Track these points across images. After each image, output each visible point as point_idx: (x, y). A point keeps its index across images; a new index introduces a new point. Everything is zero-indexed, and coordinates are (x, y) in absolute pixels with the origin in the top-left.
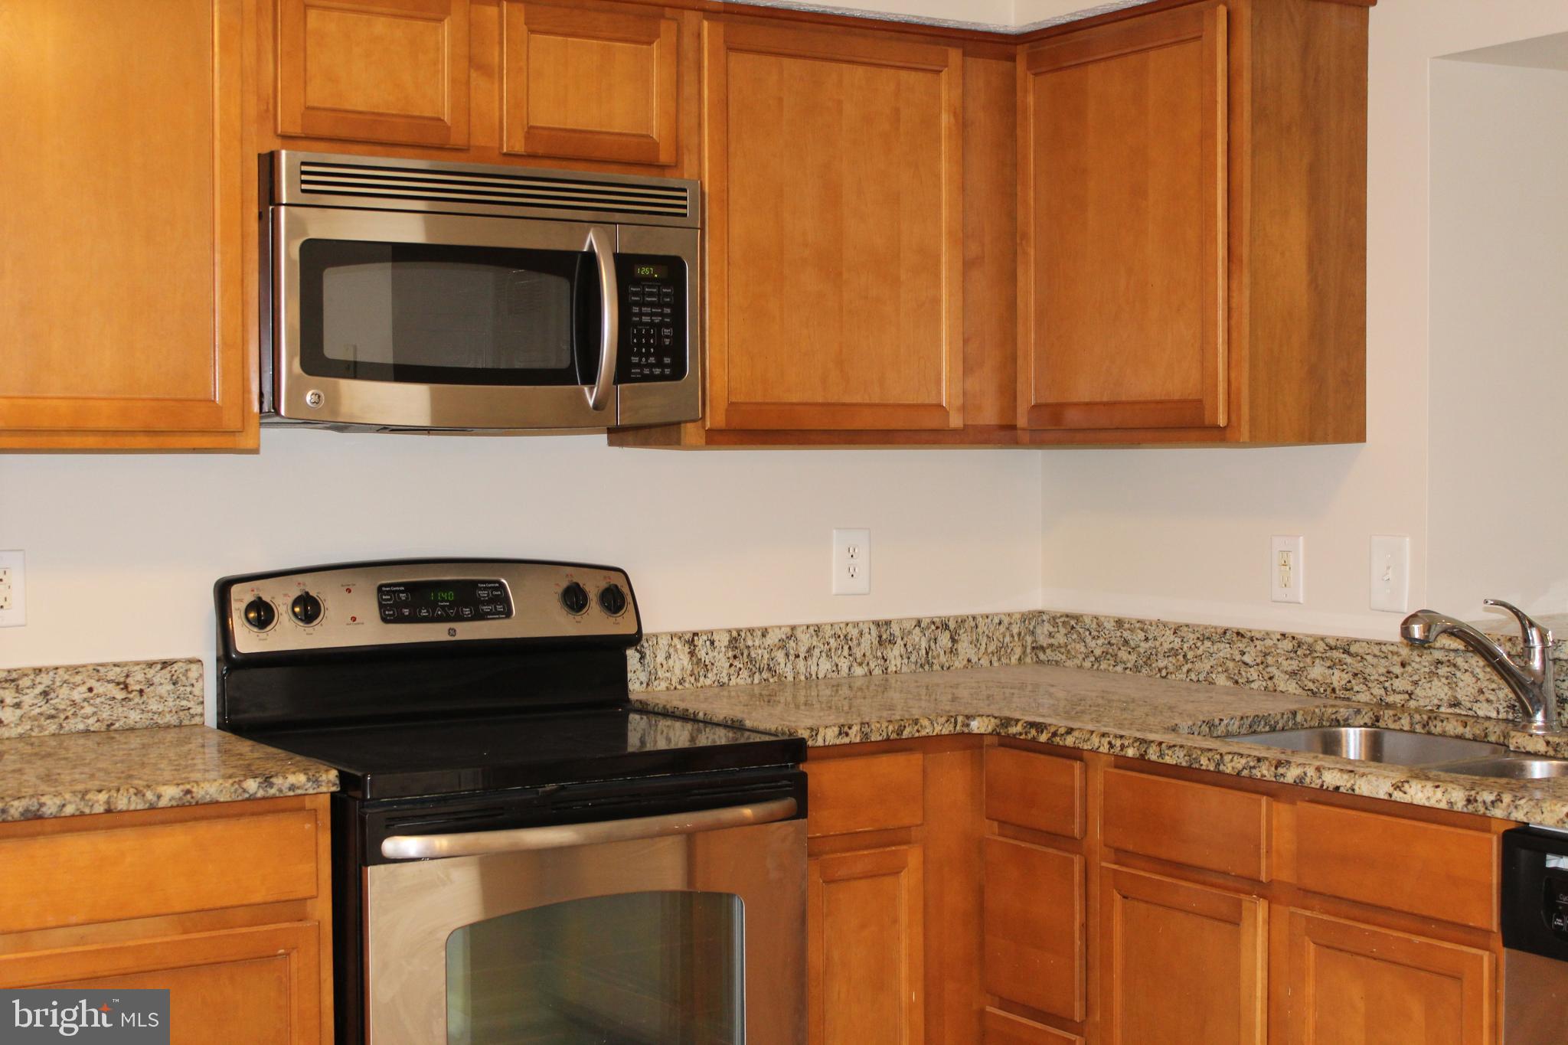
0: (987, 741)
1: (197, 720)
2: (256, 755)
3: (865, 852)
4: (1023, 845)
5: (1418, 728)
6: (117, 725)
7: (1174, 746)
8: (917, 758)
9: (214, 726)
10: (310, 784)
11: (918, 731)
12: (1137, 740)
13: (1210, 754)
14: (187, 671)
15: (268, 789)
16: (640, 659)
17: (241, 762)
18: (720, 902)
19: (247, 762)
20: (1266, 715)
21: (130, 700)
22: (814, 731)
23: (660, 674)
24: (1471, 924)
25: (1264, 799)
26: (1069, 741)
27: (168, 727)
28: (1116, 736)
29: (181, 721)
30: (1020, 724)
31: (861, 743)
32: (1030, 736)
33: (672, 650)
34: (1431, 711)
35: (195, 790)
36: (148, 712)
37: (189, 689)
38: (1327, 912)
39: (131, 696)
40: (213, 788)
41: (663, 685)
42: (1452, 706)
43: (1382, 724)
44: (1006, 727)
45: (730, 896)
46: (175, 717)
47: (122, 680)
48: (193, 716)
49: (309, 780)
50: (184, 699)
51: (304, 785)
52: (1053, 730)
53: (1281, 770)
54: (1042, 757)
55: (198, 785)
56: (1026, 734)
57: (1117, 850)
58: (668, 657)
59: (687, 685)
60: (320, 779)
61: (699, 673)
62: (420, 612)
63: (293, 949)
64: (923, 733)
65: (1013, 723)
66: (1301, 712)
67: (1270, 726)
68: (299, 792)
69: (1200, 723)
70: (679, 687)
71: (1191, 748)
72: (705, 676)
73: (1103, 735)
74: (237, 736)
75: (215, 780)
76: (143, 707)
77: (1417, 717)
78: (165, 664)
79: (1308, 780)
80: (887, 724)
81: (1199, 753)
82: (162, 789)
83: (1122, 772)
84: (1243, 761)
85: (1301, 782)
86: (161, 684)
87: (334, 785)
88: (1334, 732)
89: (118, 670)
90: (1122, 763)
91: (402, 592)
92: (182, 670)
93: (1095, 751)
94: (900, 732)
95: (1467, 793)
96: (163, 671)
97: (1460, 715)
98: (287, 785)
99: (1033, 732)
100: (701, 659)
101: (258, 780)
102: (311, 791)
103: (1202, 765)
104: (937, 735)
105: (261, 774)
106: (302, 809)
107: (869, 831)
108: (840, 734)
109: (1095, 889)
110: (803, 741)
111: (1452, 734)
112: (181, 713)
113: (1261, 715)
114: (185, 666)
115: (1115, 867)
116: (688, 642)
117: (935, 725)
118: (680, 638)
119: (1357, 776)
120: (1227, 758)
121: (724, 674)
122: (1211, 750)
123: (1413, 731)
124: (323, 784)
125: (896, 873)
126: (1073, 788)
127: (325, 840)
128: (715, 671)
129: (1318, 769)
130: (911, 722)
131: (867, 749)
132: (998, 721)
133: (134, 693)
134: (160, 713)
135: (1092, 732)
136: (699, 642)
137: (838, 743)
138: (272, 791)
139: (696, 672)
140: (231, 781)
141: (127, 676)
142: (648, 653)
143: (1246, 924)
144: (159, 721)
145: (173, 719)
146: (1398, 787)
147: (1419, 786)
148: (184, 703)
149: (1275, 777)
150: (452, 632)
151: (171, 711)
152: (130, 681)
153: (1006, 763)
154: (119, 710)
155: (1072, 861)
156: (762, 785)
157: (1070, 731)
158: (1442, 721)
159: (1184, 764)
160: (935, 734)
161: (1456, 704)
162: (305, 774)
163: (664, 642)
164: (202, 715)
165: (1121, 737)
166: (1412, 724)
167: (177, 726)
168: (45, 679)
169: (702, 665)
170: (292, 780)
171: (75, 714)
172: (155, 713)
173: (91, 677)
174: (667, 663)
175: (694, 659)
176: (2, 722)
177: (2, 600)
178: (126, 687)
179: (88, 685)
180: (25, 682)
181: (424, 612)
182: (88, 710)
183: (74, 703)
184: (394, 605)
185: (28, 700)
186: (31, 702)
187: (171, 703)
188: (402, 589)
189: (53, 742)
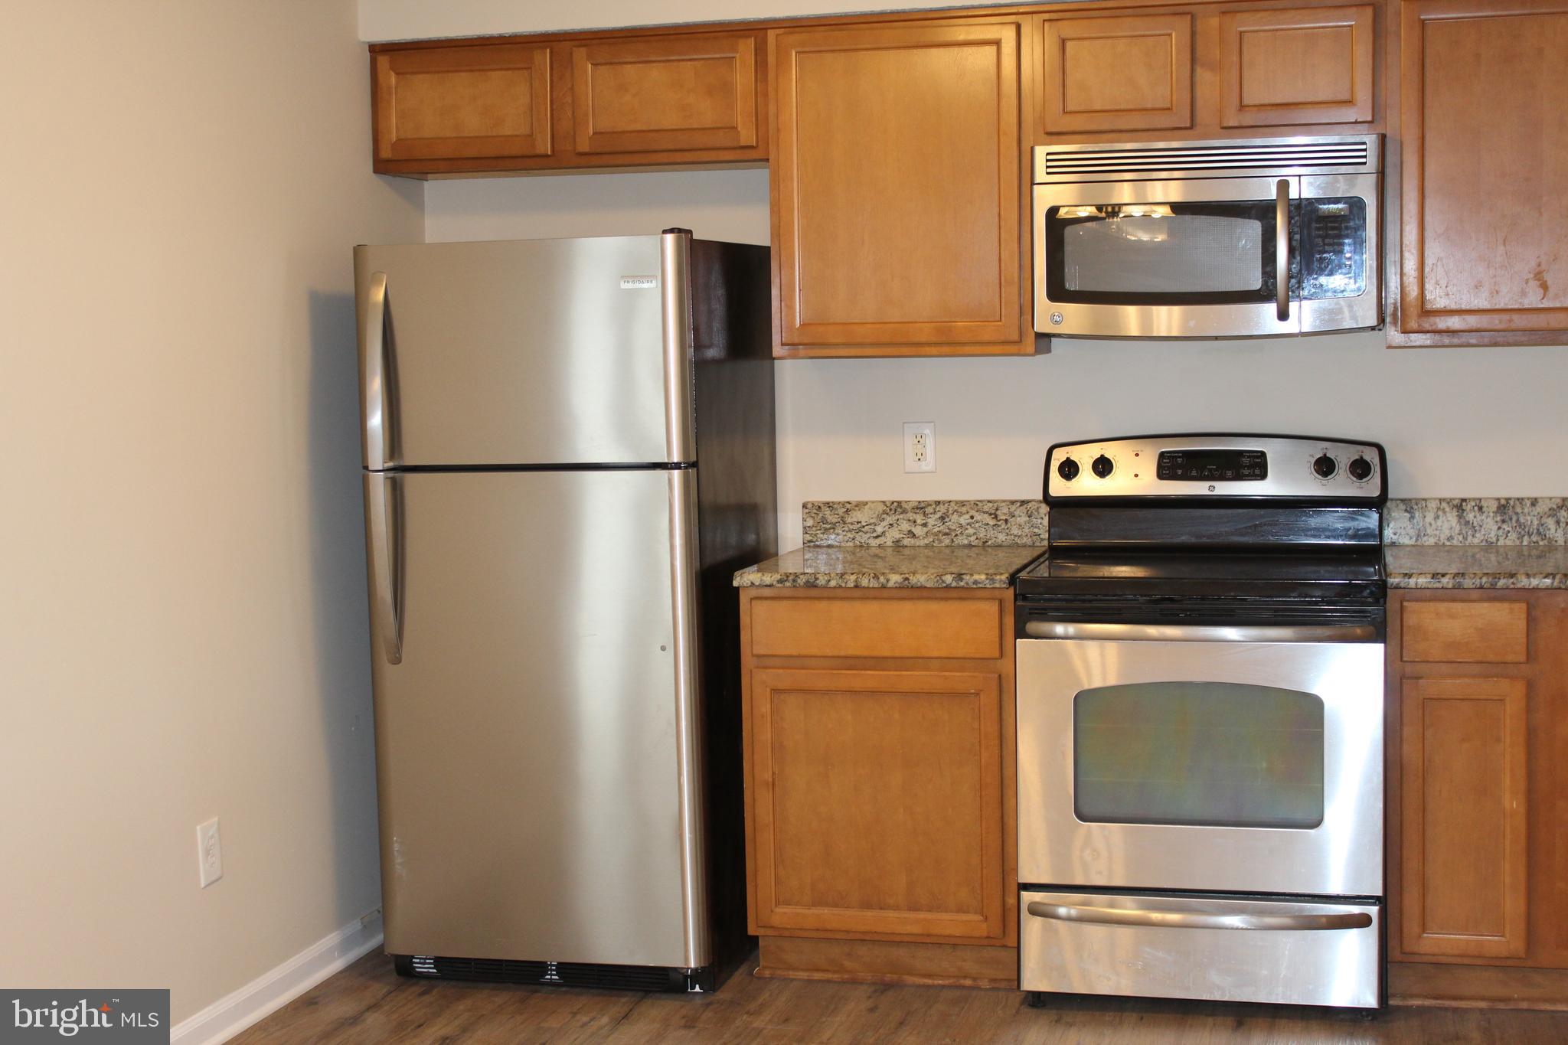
6: (990, 543)
8: (1520, 607)
10: (988, 581)
11: (1513, 583)
14: (1038, 508)
15: (959, 582)
16: (1410, 518)
21: (999, 526)
23: (1429, 531)
27: (1025, 546)
29: (1034, 543)
31: (1454, 588)
33: (1440, 513)
36: (1011, 535)
39: (999, 523)
40: (923, 578)
41: (1432, 541)
45: (1321, 698)
46: (1030, 540)
47: (993, 512)
49: (987, 578)
50: (1036, 527)
58: (1437, 517)
59: (1455, 542)
60: (994, 578)
61: (1467, 533)
62: (1191, 472)
63: (981, 691)
64: (1519, 585)
68: (981, 586)
70: (1447, 543)
72: (1473, 536)
75: (927, 573)
76: (1007, 531)
78: (1023, 503)
80: (1481, 574)
82: (891, 576)
86: (1020, 516)
87: (1005, 583)
89: (991, 505)
91: (1180, 457)
92: (1035, 508)
94: (1494, 582)
96: (1021, 507)
98: (972, 580)
100: (1469, 522)
101: (953, 575)
102: (988, 586)
104: (1533, 589)
107: (1472, 663)
108: (1433, 579)
112: (1034, 537)
114: (1037, 505)
116: (1456, 506)
117: (1532, 580)
118: (1448, 503)
121: (1493, 535)
124: (997, 581)
125: (1500, 700)
127: (1010, 621)
128: (1483, 532)
130: (1507, 576)
133: (1001, 522)
134: (1019, 536)
136: (1468, 507)
137: (1431, 587)
138: (962, 584)
139: (1464, 532)
141: (997, 510)
142: (1417, 515)
144: (1019, 542)
145: (1028, 541)
148: (1036, 530)
150: (1212, 488)
151: (1027, 536)
152: (998, 512)
154: (991, 533)
160: (1531, 586)
162: (987, 574)
163: (1433, 505)
167: (1030, 546)
168: (942, 509)
169: (1470, 526)
170: (976, 577)
171: (961, 533)
172: (1016, 536)
173: (973, 509)
174: (1436, 523)
175: (1462, 521)
176: (915, 535)
177: (919, 455)
178: (996, 517)
179: (971, 514)
180: (929, 510)
181: (1194, 473)
182: (971, 531)
183: (961, 526)
184: (1170, 466)
185: (931, 522)
186: (934, 523)
187: (1026, 530)
188: (1180, 455)
189: (948, 551)
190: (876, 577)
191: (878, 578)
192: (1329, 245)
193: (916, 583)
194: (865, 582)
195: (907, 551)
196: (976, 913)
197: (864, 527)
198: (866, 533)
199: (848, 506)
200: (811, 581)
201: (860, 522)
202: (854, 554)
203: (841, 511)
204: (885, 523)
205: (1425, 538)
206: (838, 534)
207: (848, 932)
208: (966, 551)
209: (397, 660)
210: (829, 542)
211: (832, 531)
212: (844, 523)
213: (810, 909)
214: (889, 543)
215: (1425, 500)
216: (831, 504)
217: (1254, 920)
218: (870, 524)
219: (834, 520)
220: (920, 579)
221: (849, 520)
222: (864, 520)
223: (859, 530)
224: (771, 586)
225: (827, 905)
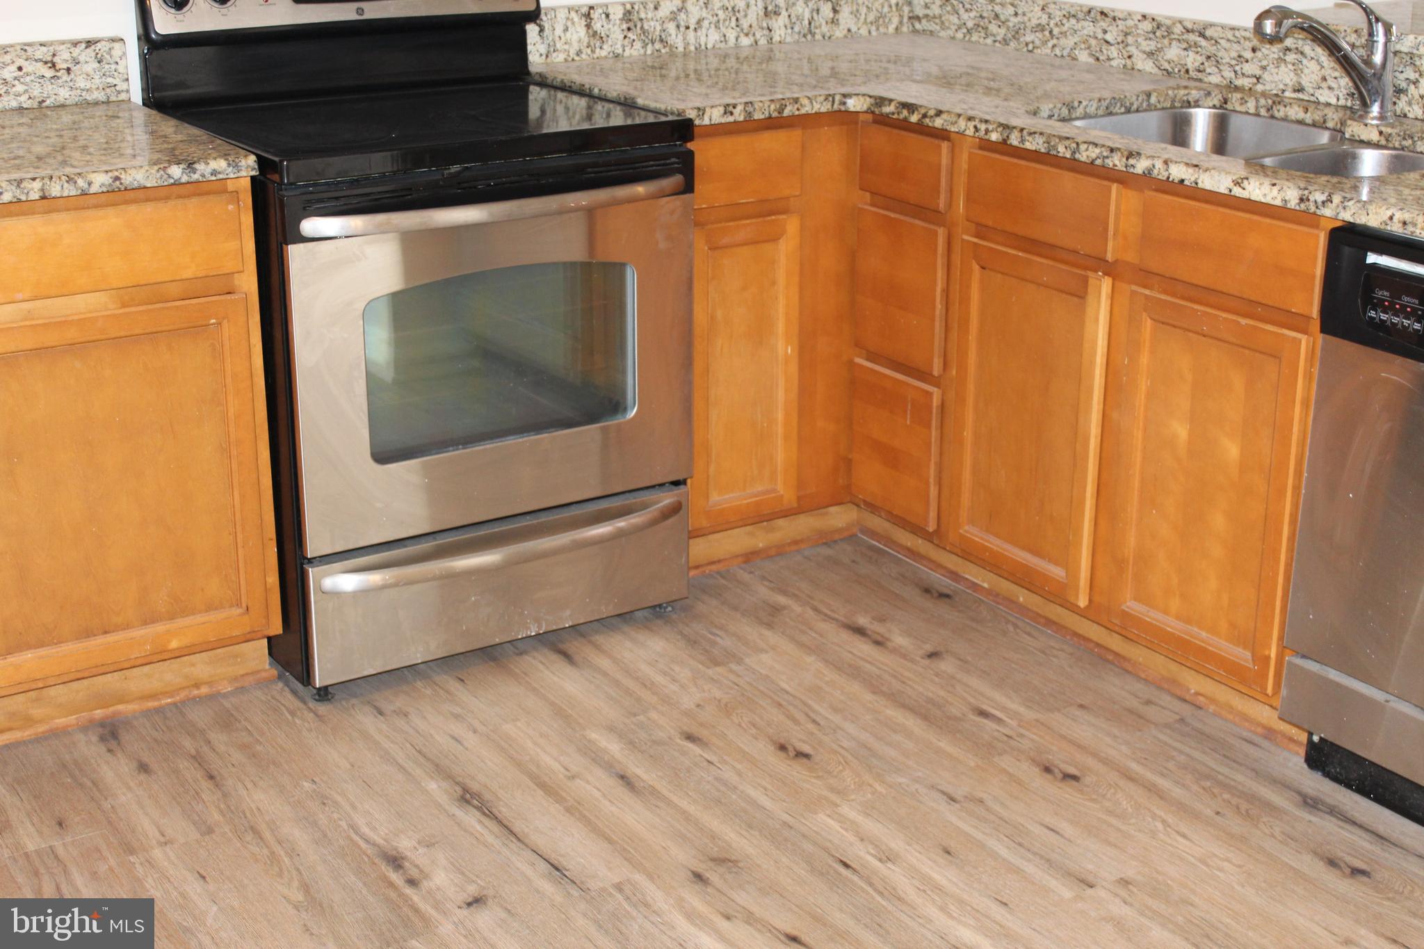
0: (862, 117)
1: (123, 96)
2: (180, 137)
3: (748, 221)
4: (892, 215)
5: (1263, 112)
6: (48, 102)
7: (1035, 133)
8: (797, 134)
9: (140, 102)
10: (230, 169)
11: (798, 109)
12: (1001, 125)
13: (1067, 143)
14: (110, 49)
15: (192, 175)
16: (539, 33)
17: (166, 146)
18: (615, 271)
19: (170, 146)
20: (1122, 97)
21: (59, 78)
22: (701, 111)
23: (559, 46)
24: (1293, 310)
25: (1115, 187)
26: (938, 123)
27: (96, 103)
28: (981, 121)
29: (108, 98)
30: (893, 104)
32: (901, 117)
33: (569, 24)
34: (1277, 95)
35: (123, 176)
36: (77, 89)
37: (114, 67)
38: (1165, 292)
39: (59, 74)
40: (140, 175)
41: (562, 57)
42: (1295, 91)
43: (1229, 106)
44: (880, 107)
45: (623, 265)
46: (103, 93)
47: (49, 59)
48: (119, 92)
49: (229, 165)
50: (110, 77)
51: (225, 170)
52: (923, 111)
53: (1131, 161)
54: (912, 135)
55: (126, 172)
56: (898, 114)
57: (978, 224)
58: (566, 30)
59: (584, 57)
60: (240, 164)
61: (595, 45)
63: (224, 319)
64: (803, 111)
65: (887, 103)
66: (1155, 94)
67: (1126, 107)
68: (221, 176)
69: (1060, 106)
70: (576, 59)
71: (1050, 136)
72: (601, 48)
73: (970, 119)
74: (161, 115)
75: (141, 167)
76: (71, 85)
77: (1262, 102)
78: (89, 43)
79: (1156, 172)
80: (769, 103)
81: (1057, 140)
82: (92, 177)
83: (986, 153)
84: (1097, 151)
85: (1149, 173)
86: (87, 63)
87: (253, 169)
88: (1184, 113)
89: (45, 49)
90: (986, 145)
92: (106, 49)
93: (961, 134)
94: (781, 111)
95: (1300, 192)
96: (87, 50)
97: (1303, 100)
98: (209, 170)
99: (905, 113)
100: (597, 32)
101: (182, 166)
102: (232, 176)
103: (1059, 152)
104: (816, 113)
105: (183, 160)
106: (225, 191)
107: (752, 202)
108: (725, 113)
109: (957, 259)
110: (690, 121)
111: (1293, 118)
112: (108, 90)
113: (1117, 97)
114: (108, 45)
115: (975, 240)
116: (584, 15)
117: (814, 103)
118: (577, 12)
119: (1201, 171)
120: (1083, 147)
121: (619, 46)
122: (1068, 138)
123: (1257, 115)
124: (243, 168)
125: (775, 239)
126: (940, 165)
127: (248, 220)
128: (610, 43)
129: (1166, 162)
130: (792, 101)
131: (751, 126)
132: (872, 101)
133: (62, 72)
134: (88, 90)
135: (959, 115)
136: (595, 15)
137: (723, 122)
138: (196, 177)
139: (592, 44)
140: (156, 168)
141: (54, 56)
142: (546, 26)
143: (1091, 298)
144: (88, 98)
145: (100, 96)
146: (1238, 183)
147: (1258, 183)
148: (110, 80)
149: (1126, 167)
150: (360, 11)
151: (98, 88)
152: (57, 60)
153: (881, 140)
154: (49, 88)
155: (936, 233)
156: (652, 163)
157: (939, 113)
158: (1285, 106)
159: (1043, 150)
160: (813, 112)
161: (1300, 89)
162: (226, 160)
163: (561, 15)
164: (128, 91)
165: (986, 121)
166: (1257, 108)
167: (103, 103)
169: (598, 38)
170: (214, 165)
171: (7, 93)
172: (83, 90)
173: (19, 57)
174: (565, 36)
175: (590, 32)
178: (53, 66)
179: (18, 64)
182: (20, 88)
183: (6, 83)
187: (97, 81)
190: (71, 181)
191: (75, 183)
193: (130, 183)
194: (55, 190)
208: (16, 117)
215: (554, 9)
220: (136, 176)
225: (30, 648)
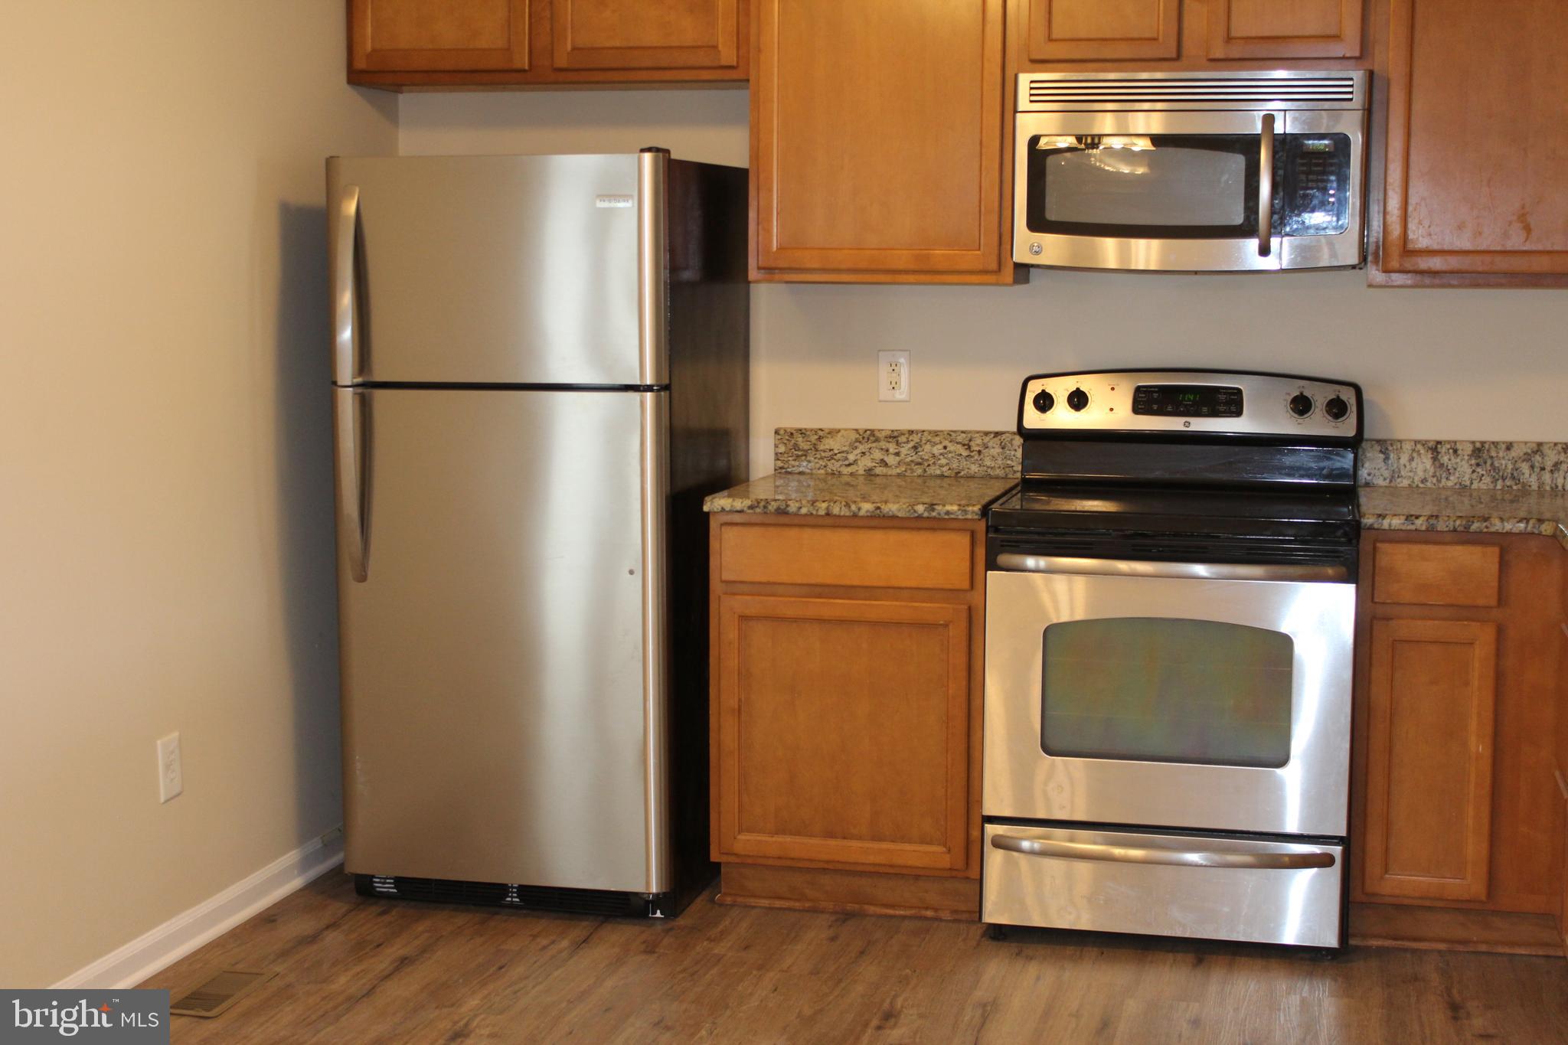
1: (1018, 475)
3: (1436, 622)
6: (962, 473)
8: (1492, 551)
10: (960, 512)
11: (1487, 527)
14: (1012, 440)
15: (931, 512)
16: (1384, 460)
21: (972, 457)
22: (1382, 517)
23: (1403, 473)
27: (997, 478)
29: (1006, 475)
31: (1427, 530)
33: (1415, 455)
36: (984, 466)
37: (1013, 453)
39: (972, 454)
40: (895, 507)
41: (1406, 483)
45: (1291, 637)
46: (1003, 471)
47: (967, 443)
48: (1016, 472)
49: (959, 509)
50: (1009, 459)
51: (954, 512)
55: (886, 504)
58: (1411, 459)
59: (1429, 484)
61: (1441, 475)
62: (1166, 408)
63: (951, 622)
64: (1492, 529)
68: (952, 516)
70: (1421, 485)
72: (1447, 479)
75: (899, 503)
76: (980, 462)
78: (997, 434)
80: (1454, 518)
82: (862, 505)
86: (993, 448)
89: (964, 435)
91: (1156, 392)
92: (1009, 439)
94: (1467, 526)
96: (995, 439)
98: (944, 510)
100: (1443, 464)
101: (925, 506)
102: (960, 517)
104: (1507, 532)
107: (1443, 606)
108: (1407, 521)
112: (1007, 469)
114: (1010, 436)
116: (1431, 449)
117: (1507, 523)
118: (1423, 445)
121: (1467, 477)
125: (1470, 643)
127: (981, 552)
128: (1457, 475)
130: (1481, 519)
131: (1433, 537)
133: (974, 453)
134: (992, 468)
136: (1443, 449)
137: (1404, 529)
138: (934, 514)
139: (1438, 474)
140: (907, 504)
141: (970, 440)
142: (1392, 455)
144: (991, 473)
145: (998, 472)
148: (1009, 462)
150: (1187, 424)
151: (999, 467)
152: (972, 443)
154: (964, 463)
162: (958, 505)
163: (1407, 447)
167: (1003, 478)
168: (916, 438)
169: (1444, 469)
170: (948, 508)
171: (934, 463)
172: (988, 467)
173: (946, 439)
174: (1410, 465)
175: (1437, 463)
176: (887, 464)
177: (893, 383)
178: (969, 448)
179: (943, 444)
180: (902, 439)
181: (1170, 408)
182: (943, 461)
183: (934, 456)
184: (1145, 401)
185: (904, 451)
186: (906, 453)
187: (1000, 462)
188: (1156, 389)
189: (920, 481)
190: (848, 505)
191: (850, 507)
192: (1312, 181)
193: (888, 512)
194: (836, 510)
195: (878, 480)
196: (939, 845)
197: (836, 454)
198: (838, 461)
199: (821, 433)
200: (782, 507)
201: (832, 450)
202: (825, 482)
203: (814, 438)
204: (858, 451)
205: (1399, 480)
206: (809, 462)
207: (811, 860)
208: (938, 482)
209: (362, 578)
210: (801, 469)
211: (804, 457)
212: (817, 450)
213: (772, 837)
214: (861, 472)
215: (1400, 441)
216: (803, 431)
217: (1217, 858)
218: (843, 452)
219: (806, 447)
220: (892, 508)
221: (821, 447)
222: (836, 448)
223: (831, 458)
224: (741, 512)
225: (791, 834)
